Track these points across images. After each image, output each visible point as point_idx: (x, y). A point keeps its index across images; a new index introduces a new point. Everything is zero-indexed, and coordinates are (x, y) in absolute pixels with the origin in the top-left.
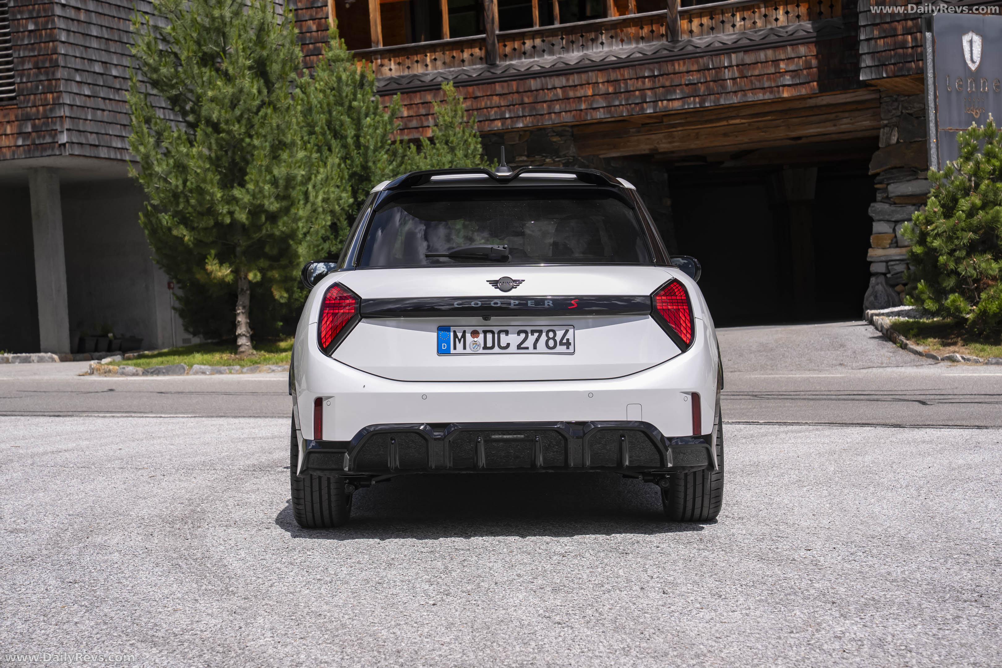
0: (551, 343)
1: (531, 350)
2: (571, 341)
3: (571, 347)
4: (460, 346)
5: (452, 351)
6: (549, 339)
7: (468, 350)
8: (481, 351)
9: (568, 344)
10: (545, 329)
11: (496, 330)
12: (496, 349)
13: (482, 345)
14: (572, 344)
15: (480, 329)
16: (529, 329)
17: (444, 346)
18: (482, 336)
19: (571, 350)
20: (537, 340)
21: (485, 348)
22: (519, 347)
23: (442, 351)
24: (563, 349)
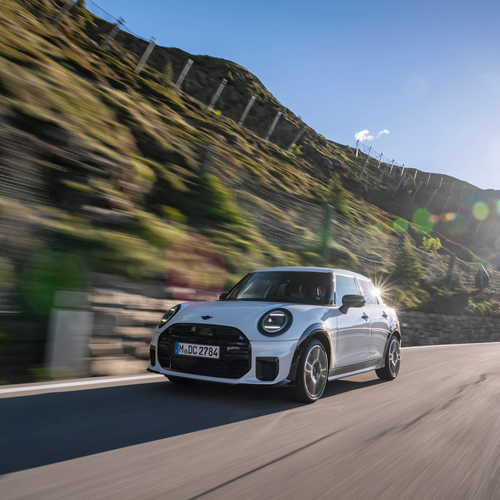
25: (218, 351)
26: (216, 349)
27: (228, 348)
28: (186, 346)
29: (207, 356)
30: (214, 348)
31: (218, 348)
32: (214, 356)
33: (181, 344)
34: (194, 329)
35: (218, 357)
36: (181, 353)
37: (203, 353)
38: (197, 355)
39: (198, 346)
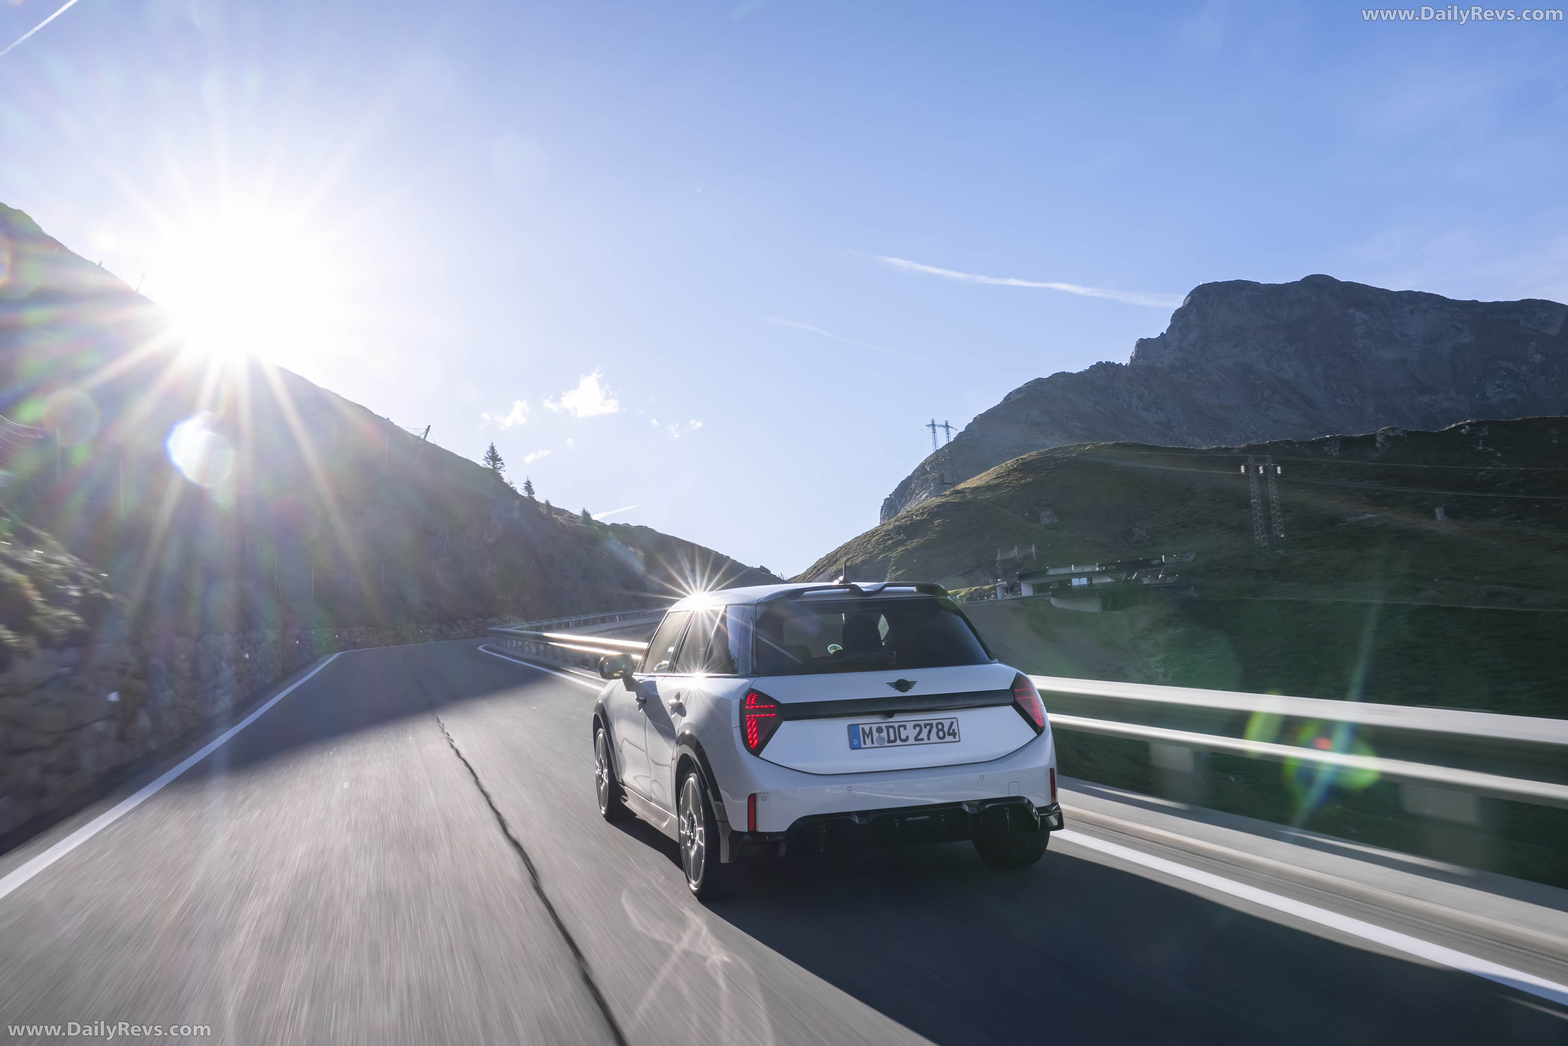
0: (941, 734)
1: (926, 741)
2: (956, 731)
3: (957, 736)
4: (868, 741)
5: (863, 746)
6: (939, 730)
7: (876, 744)
8: (886, 744)
9: (954, 734)
10: (935, 723)
11: (896, 725)
12: (898, 742)
13: (887, 739)
14: (957, 733)
15: (883, 726)
16: (922, 723)
17: (856, 742)
18: (885, 730)
19: (957, 739)
20: (930, 732)
21: (889, 741)
22: (916, 739)
23: (855, 746)
24: (950, 738)
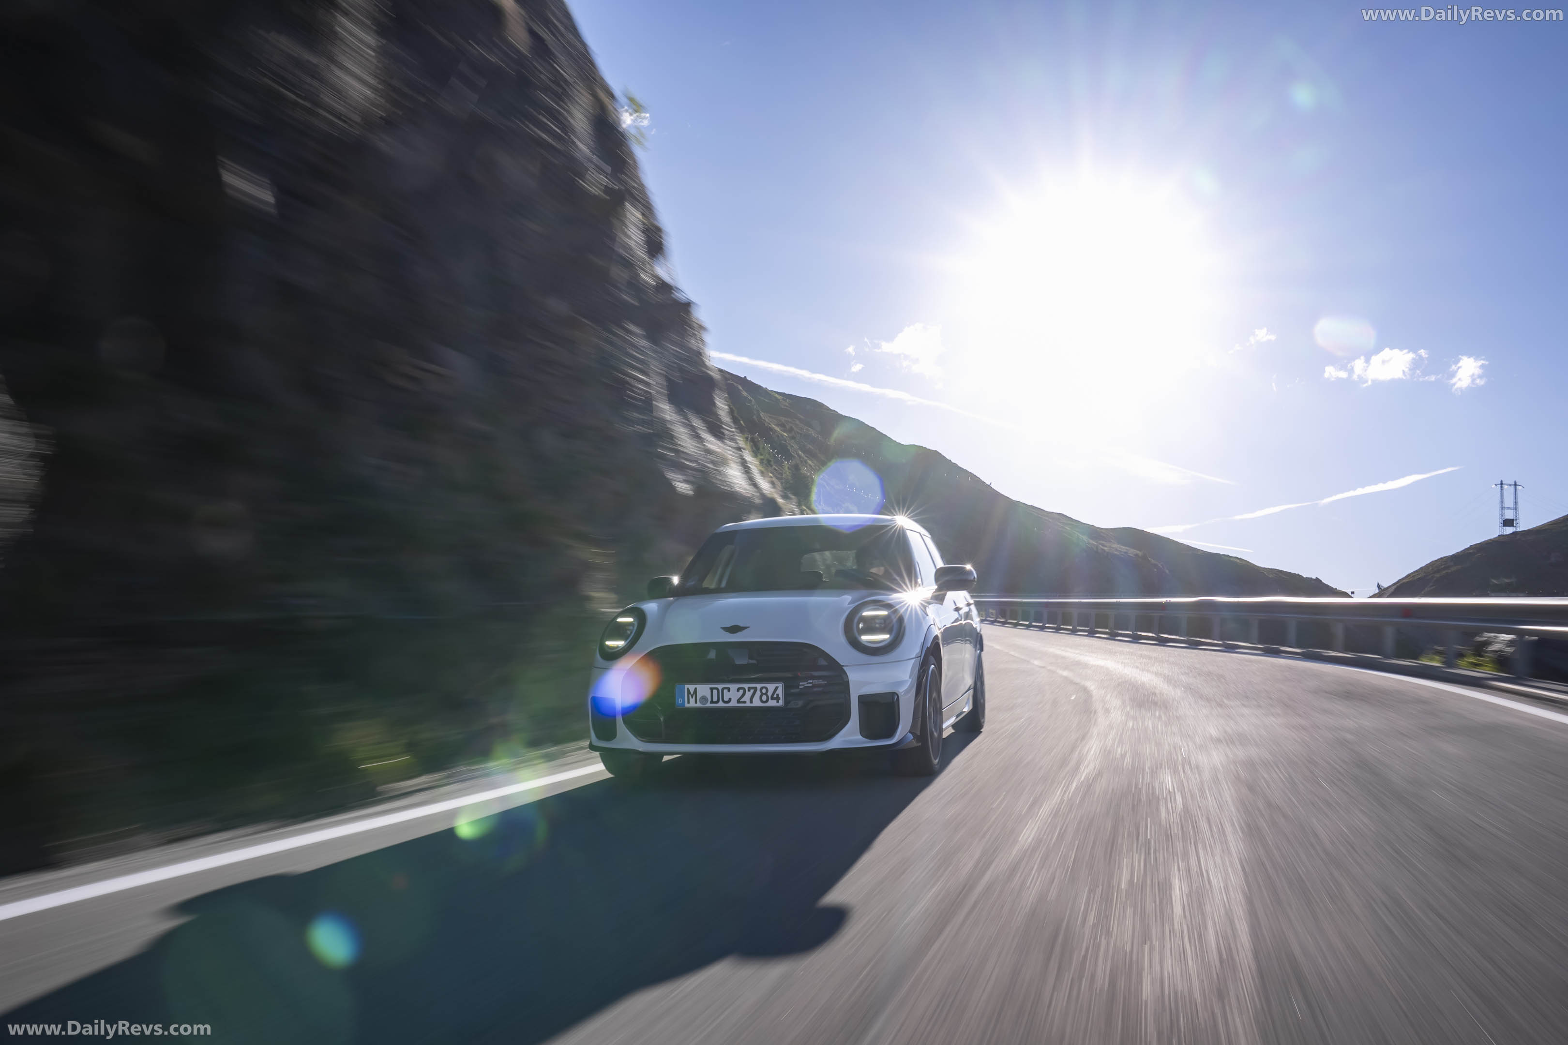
25: (780, 692)
26: (776, 688)
27: (803, 684)
28: (703, 690)
29: (757, 703)
30: (771, 687)
31: (780, 686)
32: (772, 703)
33: (692, 688)
34: (712, 655)
35: (781, 703)
36: (692, 704)
37: (747, 698)
38: (733, 704)
39: (734, 687)
